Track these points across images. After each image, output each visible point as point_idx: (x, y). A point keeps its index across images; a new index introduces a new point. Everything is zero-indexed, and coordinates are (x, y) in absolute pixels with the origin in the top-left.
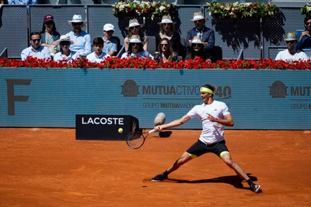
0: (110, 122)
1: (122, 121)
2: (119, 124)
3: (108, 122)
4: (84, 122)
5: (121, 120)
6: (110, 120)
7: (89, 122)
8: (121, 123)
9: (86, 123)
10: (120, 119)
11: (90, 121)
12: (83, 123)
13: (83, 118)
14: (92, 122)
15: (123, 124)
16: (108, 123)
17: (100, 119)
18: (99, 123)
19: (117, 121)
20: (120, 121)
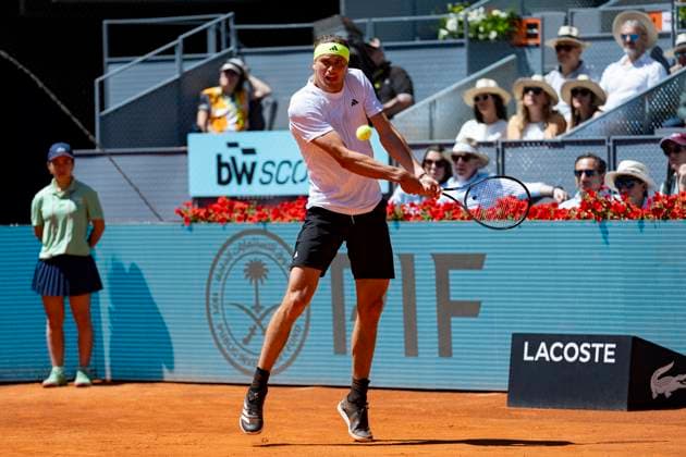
0: (584, 356)
1: (612, 353)
2: (606, 360)
3: (581, 355)
4: (529, 355)
5: (610, 349)
6: (586, 348)
7: (539, 354)
8: (609, 357)
9: (531, 358)
10: (608, 346)
11: (542, 352)
12: (526, 358)
13: (526, 344)
14: (545, 355)
15: (613, 361)
16: (582, 359)
17: (565, 345)
18: (560, 358)
19: (602, 351)
20: (607, 353)
